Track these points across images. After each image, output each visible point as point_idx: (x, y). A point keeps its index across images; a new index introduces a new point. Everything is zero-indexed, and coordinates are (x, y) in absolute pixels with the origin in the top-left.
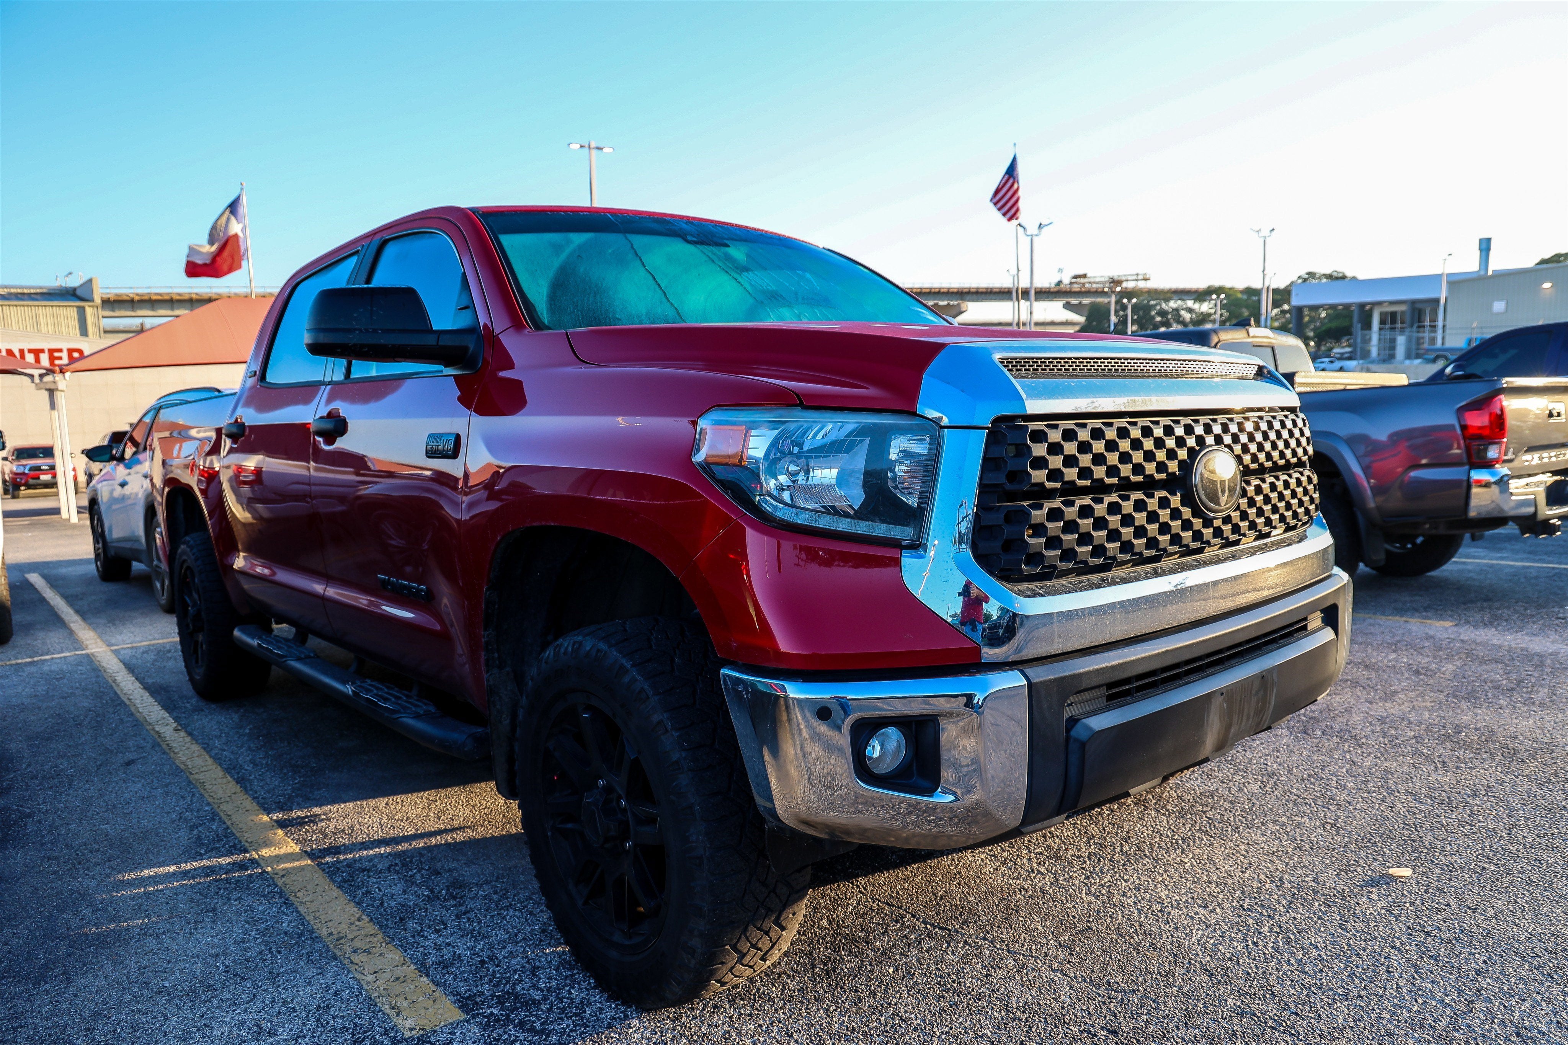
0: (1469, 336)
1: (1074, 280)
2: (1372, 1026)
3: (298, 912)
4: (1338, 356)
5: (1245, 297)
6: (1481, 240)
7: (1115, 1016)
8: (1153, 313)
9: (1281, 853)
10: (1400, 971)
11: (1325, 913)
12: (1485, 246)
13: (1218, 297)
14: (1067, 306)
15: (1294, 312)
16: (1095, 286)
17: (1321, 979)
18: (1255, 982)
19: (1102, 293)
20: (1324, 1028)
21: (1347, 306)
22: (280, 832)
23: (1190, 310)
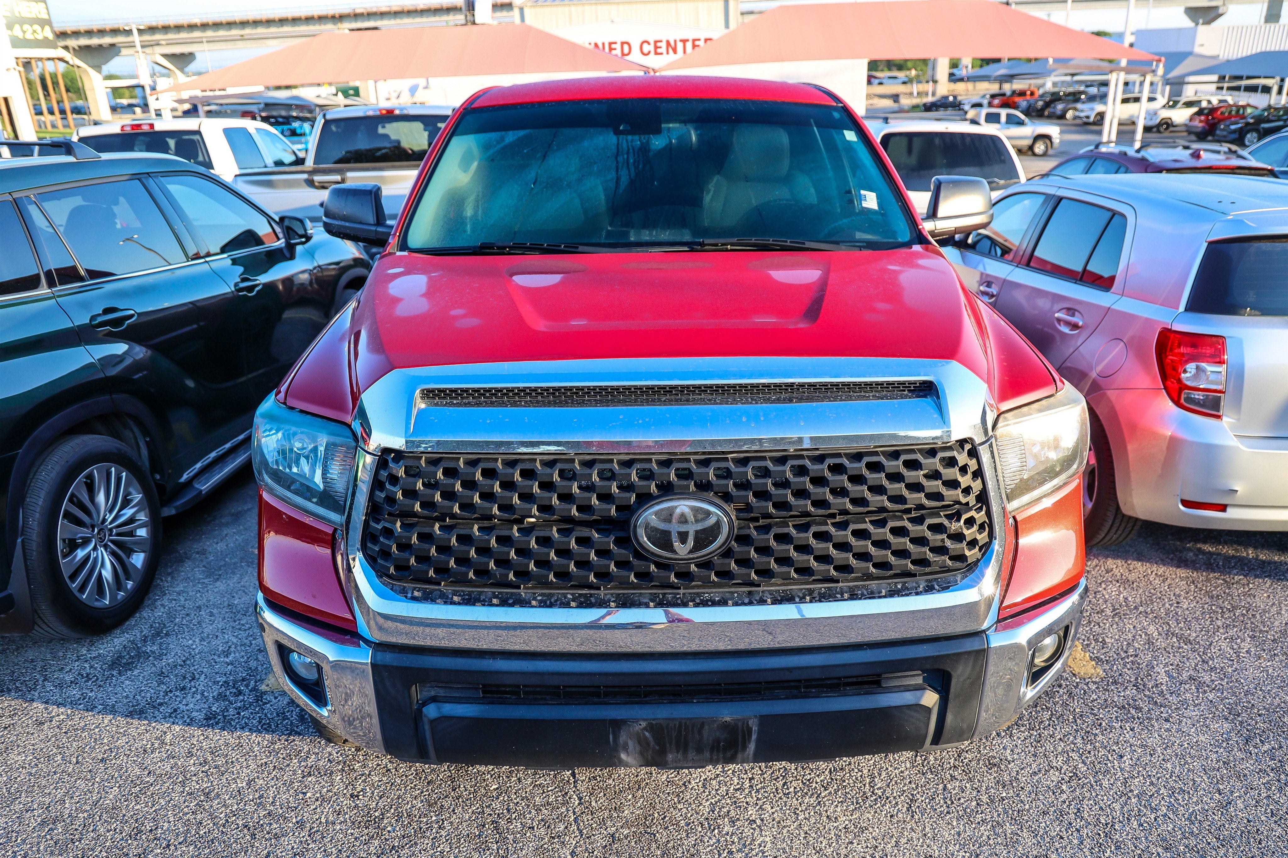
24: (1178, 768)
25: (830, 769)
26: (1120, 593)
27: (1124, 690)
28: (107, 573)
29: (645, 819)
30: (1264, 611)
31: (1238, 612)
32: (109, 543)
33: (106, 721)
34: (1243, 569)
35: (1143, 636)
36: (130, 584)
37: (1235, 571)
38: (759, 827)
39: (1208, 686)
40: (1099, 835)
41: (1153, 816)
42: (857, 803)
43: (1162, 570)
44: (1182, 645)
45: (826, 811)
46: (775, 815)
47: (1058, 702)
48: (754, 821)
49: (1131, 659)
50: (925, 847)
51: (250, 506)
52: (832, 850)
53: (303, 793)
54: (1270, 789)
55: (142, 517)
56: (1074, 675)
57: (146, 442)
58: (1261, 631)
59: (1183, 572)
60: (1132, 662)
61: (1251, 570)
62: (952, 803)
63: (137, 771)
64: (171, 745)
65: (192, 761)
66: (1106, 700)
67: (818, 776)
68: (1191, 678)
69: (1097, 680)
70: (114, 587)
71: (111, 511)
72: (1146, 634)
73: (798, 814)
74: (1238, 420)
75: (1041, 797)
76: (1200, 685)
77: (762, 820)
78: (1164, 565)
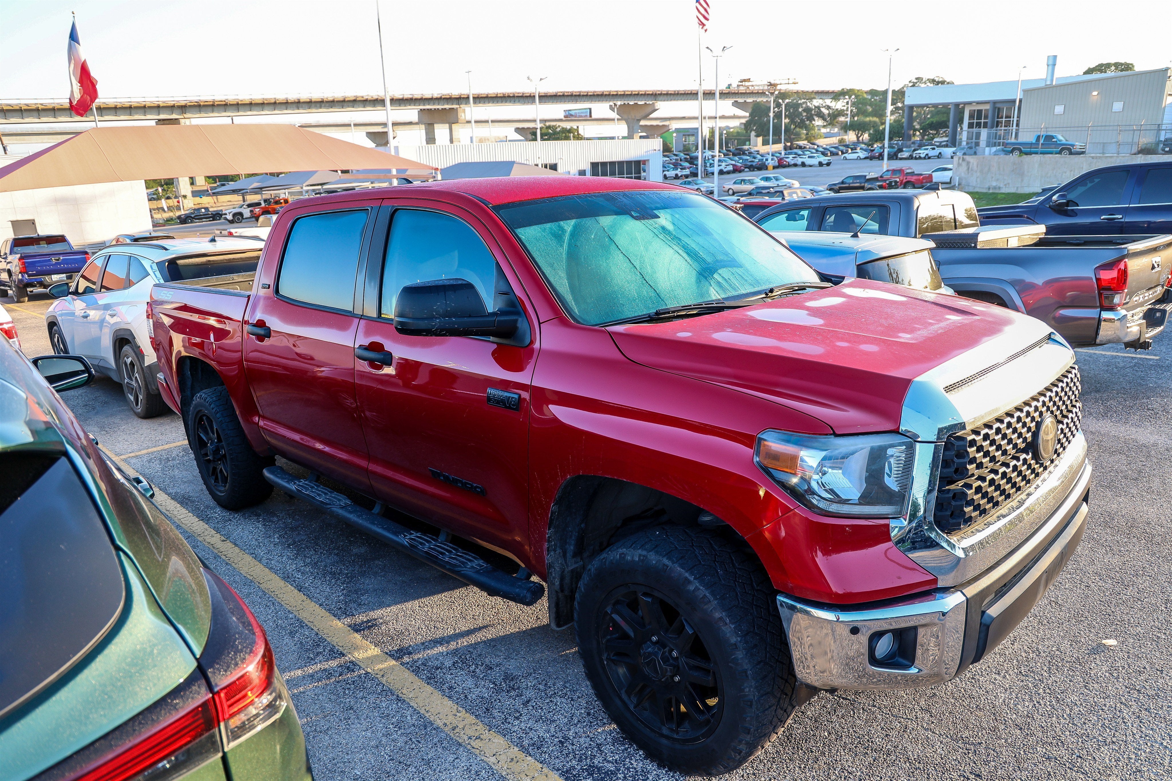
0: (1039, 134)
1: (741, 84)
2: (1127, 765)
3: (413, 707)
4: (938, 144)
5: (869, 97)
6: (1048, 57)
7: (975, 763)
8: (800, 110)
9: (1031, 628)
10: (1131, 721)
11: (1073, 676)
12: (1052, 62)
13: (850, 98)
14: (736, 104)
15: (906, 109)
16: (756, 88)
17: (1086, 730)
18: (1049, 734)
19: (763, 94)
20: (1100, 768)
21: (946, 105)
22: (357, 636)
23: (828, 108)
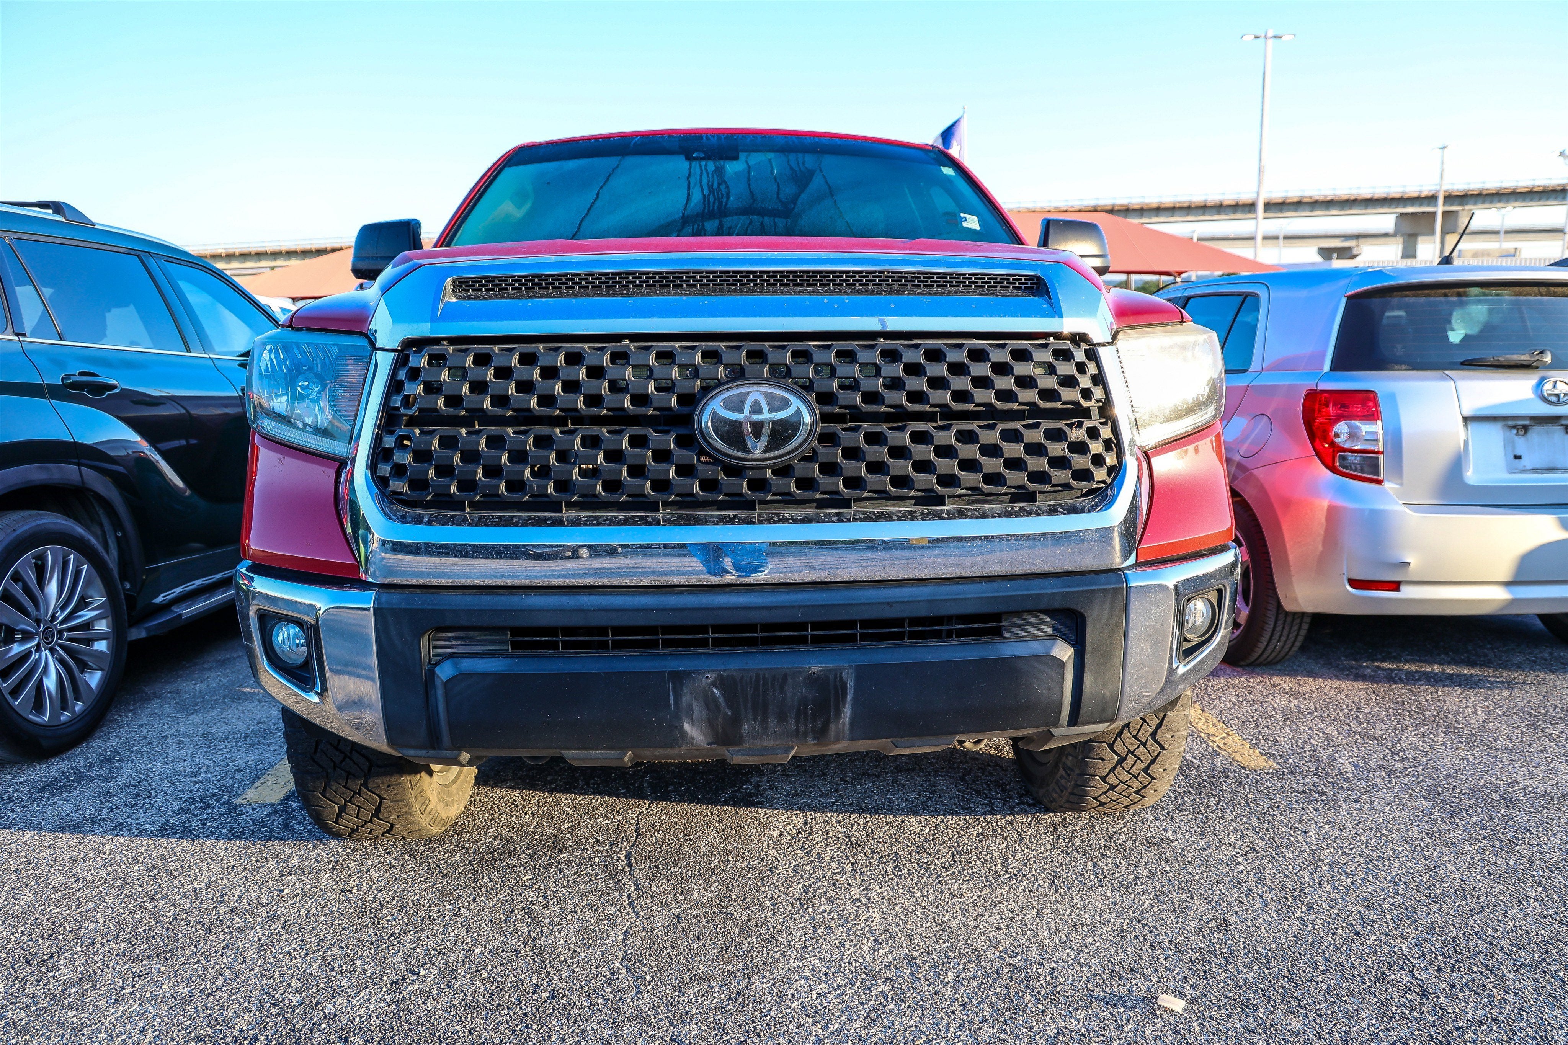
24: (1374, 840)
25: (953, 853)
26: (1290, 702)
27: (1303, 779)
28: (50, 683)
29: (721, 901)
30: (1458, 712)
31: (1427, 714)
32: (57, 647)
33: (27, 837)
34: (1428, 681)
35: (1321, 735)
36: (79, 706)
37: (1421, 683)
38: (866, 905)
39: (1400, 772)
40: (1287, 898)
41: (1349, 880)
42: (987, 881)
43: (1336, 683)
44: (1367, 741)
45: (949, 889)
46: (885, 894)
47: (1226, 790)
48: (860, 900)
49: (1308, 753)
50: (1074, 916)
51: (241, 654)
52: (957, 922)
53: (280, 890)
54: (1484, 853)
55: (102, 626)
56: (1243, 768)
57: (117, 537)
58: (1456, 728)
59: (1361, 685)
60: (1310, 756)
61: (1437, 681)
62: (1105, 877)
63: (62, 879)
64: (110, 854)
65: (136, 868)
66: (1282, 787)
67: (938, 859)
68: (1380, 766)
69: (1271, 771)
70: (58, 704)
71: (63, 608)
72: (1324, 733)
73: (913, 892)
74: (1401, 484)
75: (1213, 869)
76: (1391, 772)
77: (869, 899)
78: (1339, 680)
